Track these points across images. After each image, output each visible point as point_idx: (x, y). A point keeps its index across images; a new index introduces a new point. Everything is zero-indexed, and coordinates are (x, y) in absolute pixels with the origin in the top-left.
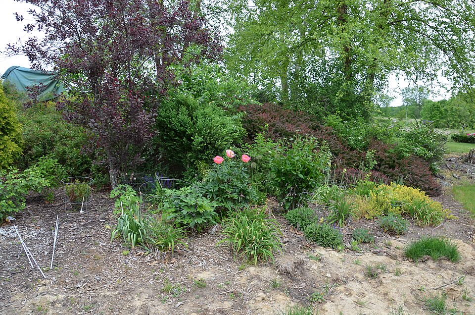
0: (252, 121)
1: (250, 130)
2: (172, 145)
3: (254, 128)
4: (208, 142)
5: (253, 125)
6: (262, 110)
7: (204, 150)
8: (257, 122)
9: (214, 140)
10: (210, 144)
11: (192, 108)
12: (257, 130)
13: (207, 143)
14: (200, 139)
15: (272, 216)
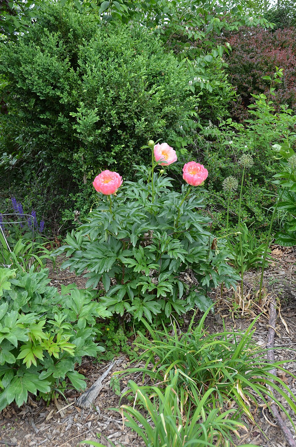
0: (251, 67)
1: (247, 88)
2: (39, 133)
3: (254, 83)
4: (116, 122)
5: (253, 76)
6: (276, 43)
7: (109, 143)
8: (261, 69)
9: (131, 118)
10: (123, 127)
11: (76, 36)
12: (262, 87)
13: (111, 126)
14: (93, 117)
15: (279, 322)
